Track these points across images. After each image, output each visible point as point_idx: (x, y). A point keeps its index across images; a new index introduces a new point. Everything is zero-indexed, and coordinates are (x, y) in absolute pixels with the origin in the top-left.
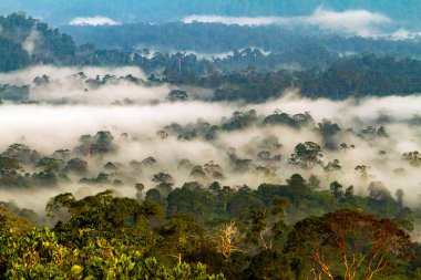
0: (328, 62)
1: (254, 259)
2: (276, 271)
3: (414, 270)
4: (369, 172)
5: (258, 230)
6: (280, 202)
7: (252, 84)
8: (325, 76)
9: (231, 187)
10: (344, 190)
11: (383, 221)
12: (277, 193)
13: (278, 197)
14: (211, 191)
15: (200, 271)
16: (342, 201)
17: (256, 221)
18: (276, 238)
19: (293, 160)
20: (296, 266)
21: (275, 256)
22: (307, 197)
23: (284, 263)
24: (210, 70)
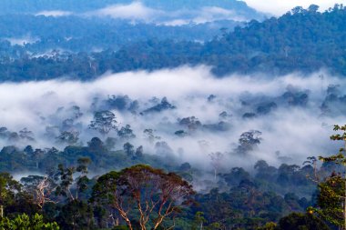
0: (119, 45)
1: (63, 208)
2: (82, 217)
3: (194, 213)
4: (155, 134)
5: (66, 184)
6: (84, 161)
7: (57, 64)
8: (117, 56)
9: (42, 149)
10: (135, 149)
11: (170, 174)
12: (80, 153)
13: (81, 157)
14: (25, 153)
15: (37, 221)
16: (134, 158)
17: (64, 177)
18: (81, 190)
19: (92, 125)
20: (98, 213)
21: (81, 205)
22: (105, 156)
23: (89, 211)
24: (22, 53)
